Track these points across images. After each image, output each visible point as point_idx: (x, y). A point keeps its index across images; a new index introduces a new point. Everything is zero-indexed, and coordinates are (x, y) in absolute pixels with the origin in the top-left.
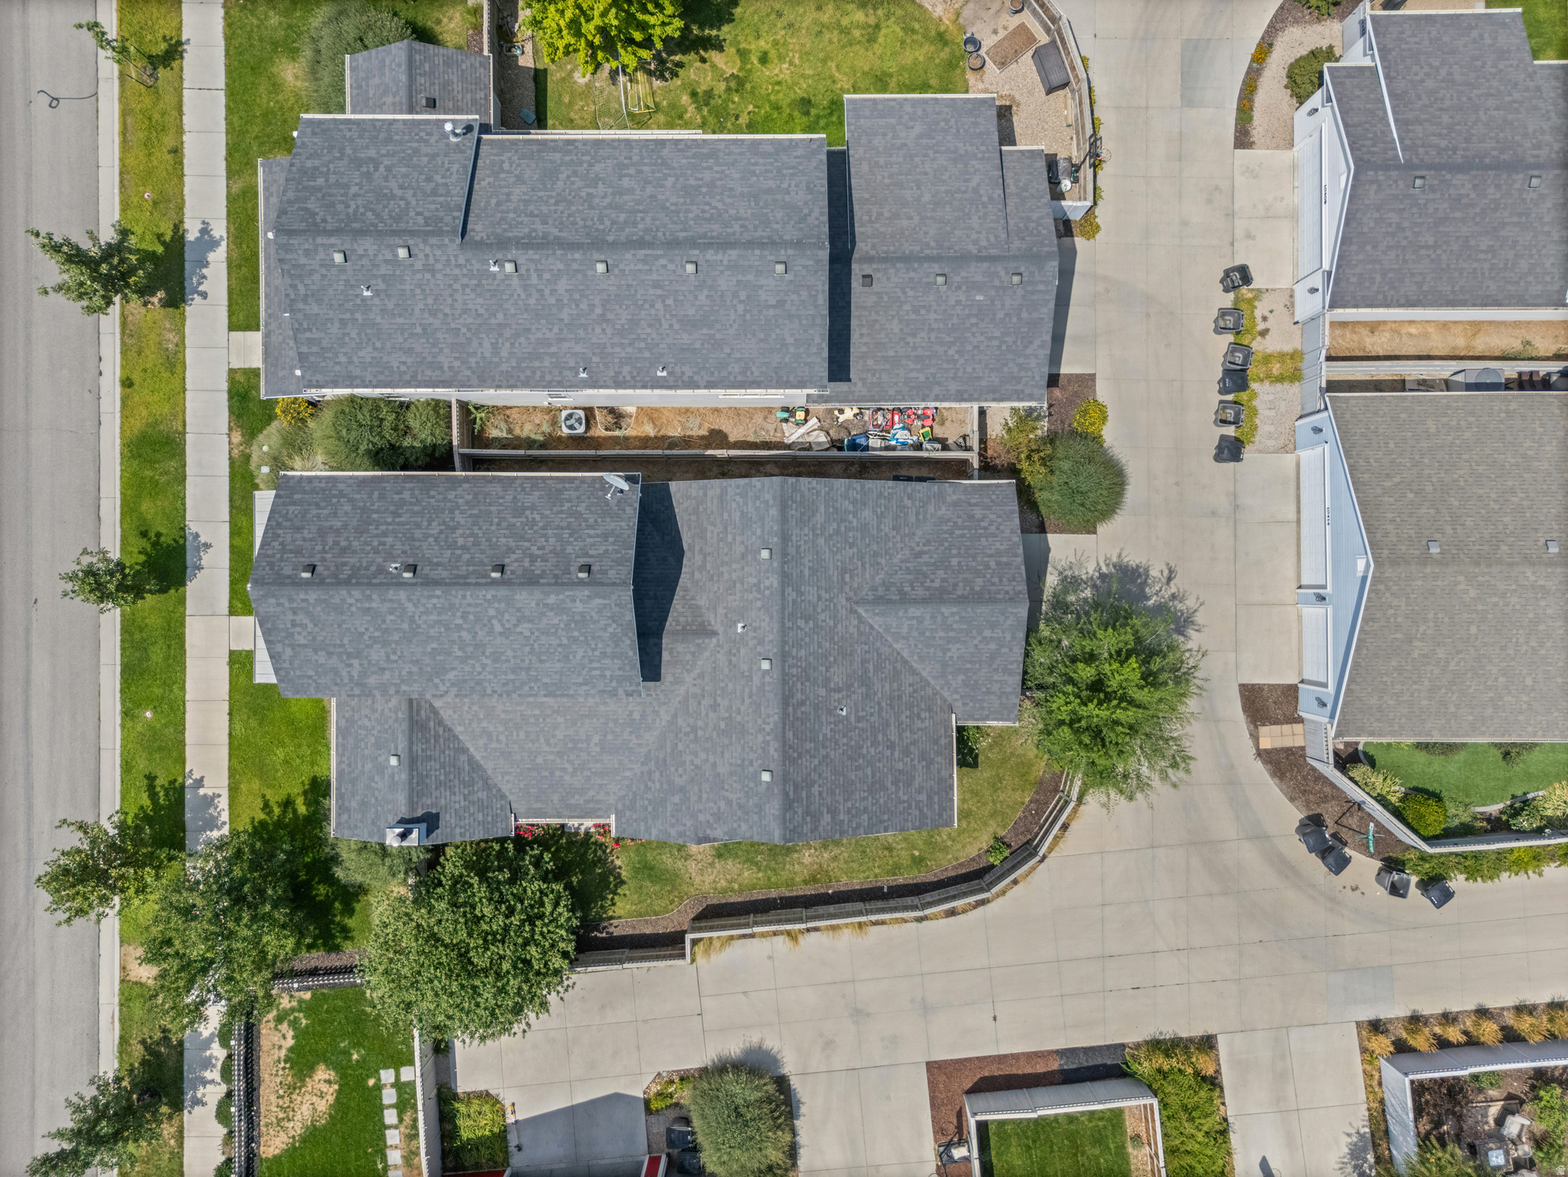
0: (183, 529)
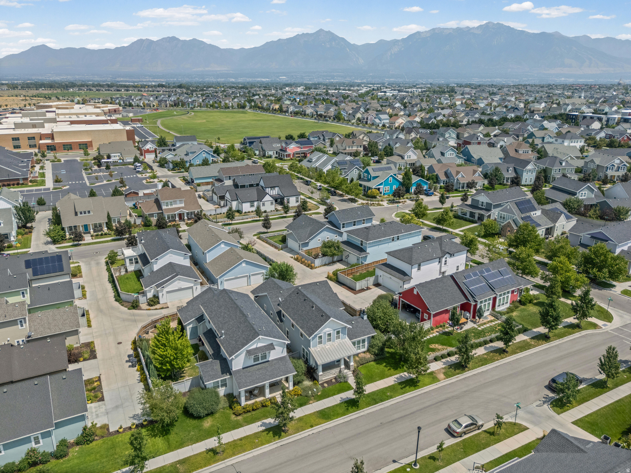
0: (341, 403)
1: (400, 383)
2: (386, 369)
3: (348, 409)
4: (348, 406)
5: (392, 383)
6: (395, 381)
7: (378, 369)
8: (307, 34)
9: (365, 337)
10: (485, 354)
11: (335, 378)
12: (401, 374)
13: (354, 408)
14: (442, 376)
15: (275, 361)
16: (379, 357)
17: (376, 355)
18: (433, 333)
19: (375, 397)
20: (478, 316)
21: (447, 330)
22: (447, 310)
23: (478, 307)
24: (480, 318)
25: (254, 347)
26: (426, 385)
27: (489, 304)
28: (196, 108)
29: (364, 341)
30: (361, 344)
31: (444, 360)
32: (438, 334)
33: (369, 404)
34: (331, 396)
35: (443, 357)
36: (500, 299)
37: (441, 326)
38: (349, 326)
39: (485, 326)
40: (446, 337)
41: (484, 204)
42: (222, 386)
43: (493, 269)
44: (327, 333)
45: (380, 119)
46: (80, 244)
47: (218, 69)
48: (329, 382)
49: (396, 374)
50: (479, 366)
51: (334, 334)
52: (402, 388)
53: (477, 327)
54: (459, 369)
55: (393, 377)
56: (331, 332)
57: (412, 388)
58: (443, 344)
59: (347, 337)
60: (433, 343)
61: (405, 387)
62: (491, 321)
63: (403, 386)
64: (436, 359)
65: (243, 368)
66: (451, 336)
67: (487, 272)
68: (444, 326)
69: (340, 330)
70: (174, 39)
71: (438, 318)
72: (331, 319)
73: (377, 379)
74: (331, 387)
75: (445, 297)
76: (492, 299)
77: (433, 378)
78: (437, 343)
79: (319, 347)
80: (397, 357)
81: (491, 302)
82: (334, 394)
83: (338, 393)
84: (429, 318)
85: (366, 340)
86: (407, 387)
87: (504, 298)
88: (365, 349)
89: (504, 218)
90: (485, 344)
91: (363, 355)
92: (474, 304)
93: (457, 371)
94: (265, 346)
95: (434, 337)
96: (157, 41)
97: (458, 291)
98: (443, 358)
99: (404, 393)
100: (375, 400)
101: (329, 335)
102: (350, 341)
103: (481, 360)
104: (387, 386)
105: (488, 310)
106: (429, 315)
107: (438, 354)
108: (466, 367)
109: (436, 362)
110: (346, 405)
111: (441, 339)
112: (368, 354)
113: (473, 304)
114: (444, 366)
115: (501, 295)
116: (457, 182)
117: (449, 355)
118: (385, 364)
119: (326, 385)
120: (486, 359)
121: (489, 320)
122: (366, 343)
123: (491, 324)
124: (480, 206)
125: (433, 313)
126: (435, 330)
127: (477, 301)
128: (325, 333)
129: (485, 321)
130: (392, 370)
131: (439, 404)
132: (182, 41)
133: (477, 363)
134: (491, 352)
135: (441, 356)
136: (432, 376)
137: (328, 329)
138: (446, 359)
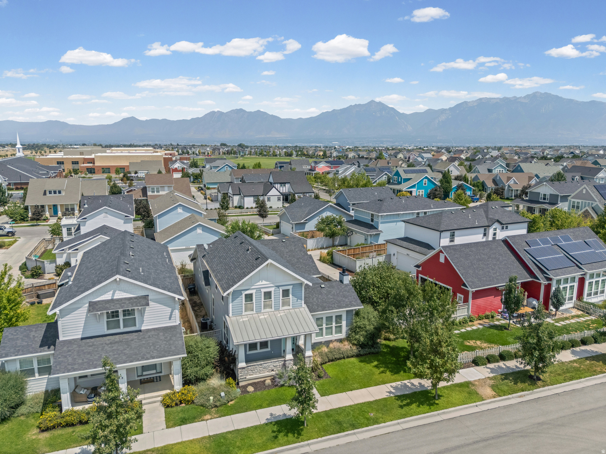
0: (266, 424)
1: (400, 397)
2: (377, 371)
3: (276, 437)
4: (279, 431)
5: (385, 395)
6: (390, 392)
7: (361, 369)
8: (360, 105)
9: (342, 311)
10: (574, 361)
11: (273, 379)
12: (406, 382)
13: (290, 435)
14: (488, 391)
15: (153, 333)
16: (367, 350)
17: (362, 346)
18: (474, 325)
19: (341, 418)
20: (553, 304)
21: (497, 323)
22: (496, 289)
23: (553, 289)
24: (557, 308)
25: (107, 296)
26: (454, 405)
27: (572, 287)
28: (246, 156)
29: (339, 318)
30: (334, 325)
31: (491, 366)
32: (481, 327)
33: (325, 431)
34: (251, 410)
35: (490, 359)
36: (591, 284)
37: (487, 317)
38: (306, 282)
39: (568, 322)
40: (495, 331)
41: (548, 197)
42: (41, 371)
43: (576, 238)
44: (263, 290)
45: (423, 158)
46: (39, 225)
47: (278, 136)
48: (259, 385)
49: (395, 381)
50: (565, 380)
51: (277, 295)
52: (401, 407)
53: (552, 322)
54: (523, 382)
55: (388, 385)
56: (272, 290)
57: (425, 407)
58: (490, 342)
59: (304, 305)
60: (472, 339)
61: (408, 405)
62: (578, 316)
63: (405, 402)
64: (476, 362)
65: (82, 339)
66: (506, 331)
67: (565, 241)
68: (493, 317)
69: (290, 288)
70: (241, 110)
71: (481, 301)
72: (270, 261)
73: (355, 386)
74: (258, 393)
75: (493, 269)
76: (577, 280)
77: (469, 393)
78: (480, 339)
79: (246, 317)
80: (403, 354)
81: (576, 285)
82: (261, 407)
83: (269, 405)
84: (466, 300)
85: (344, 317)
86: (414, 406)
87: (597, 282)
88: (343, 335)
89: (578, 207)
90: (573, 346)
91: (337, 345)
92: (547, 283)
93: (520, 385)
94: (130, 299)
95: (473, 331)
96: (227, 113)
97: (517, 263)
98: (489, 362)
99: (404, 416)
100: (339, 423)
101: (268, 295)
102: (310, 314)
103: (568, 371)
104: (371, 399)
105: (571, 299)
106: (466, 294)
107: (480, 353)
108: (539, 379)
109: (477, 368)
110: (275, 428)
111: (487, 334)
112: (346, 343)
113: (544, 282)
114: (492, 375)
115: (592, 276)
116: (509, 190)
117: (502, 357)
118: (376, 363)
119: (251, 389)
120: (577, 370)
121: (573, 314)
122: (344, 323)
123: (579, 320)
124: (542, 201)
125: (471, 290)
126: (476, 322)
127: (551, 279)
128: (259, 290)
129: (566, 315)
130: (388, 373)
131: (481, 444)
132: (248, 112)
133: (559, 375)
134: (587, 358)
135: (487, 358)
136: (467, 389)
137: (264, 282)
138: (497, 364)
